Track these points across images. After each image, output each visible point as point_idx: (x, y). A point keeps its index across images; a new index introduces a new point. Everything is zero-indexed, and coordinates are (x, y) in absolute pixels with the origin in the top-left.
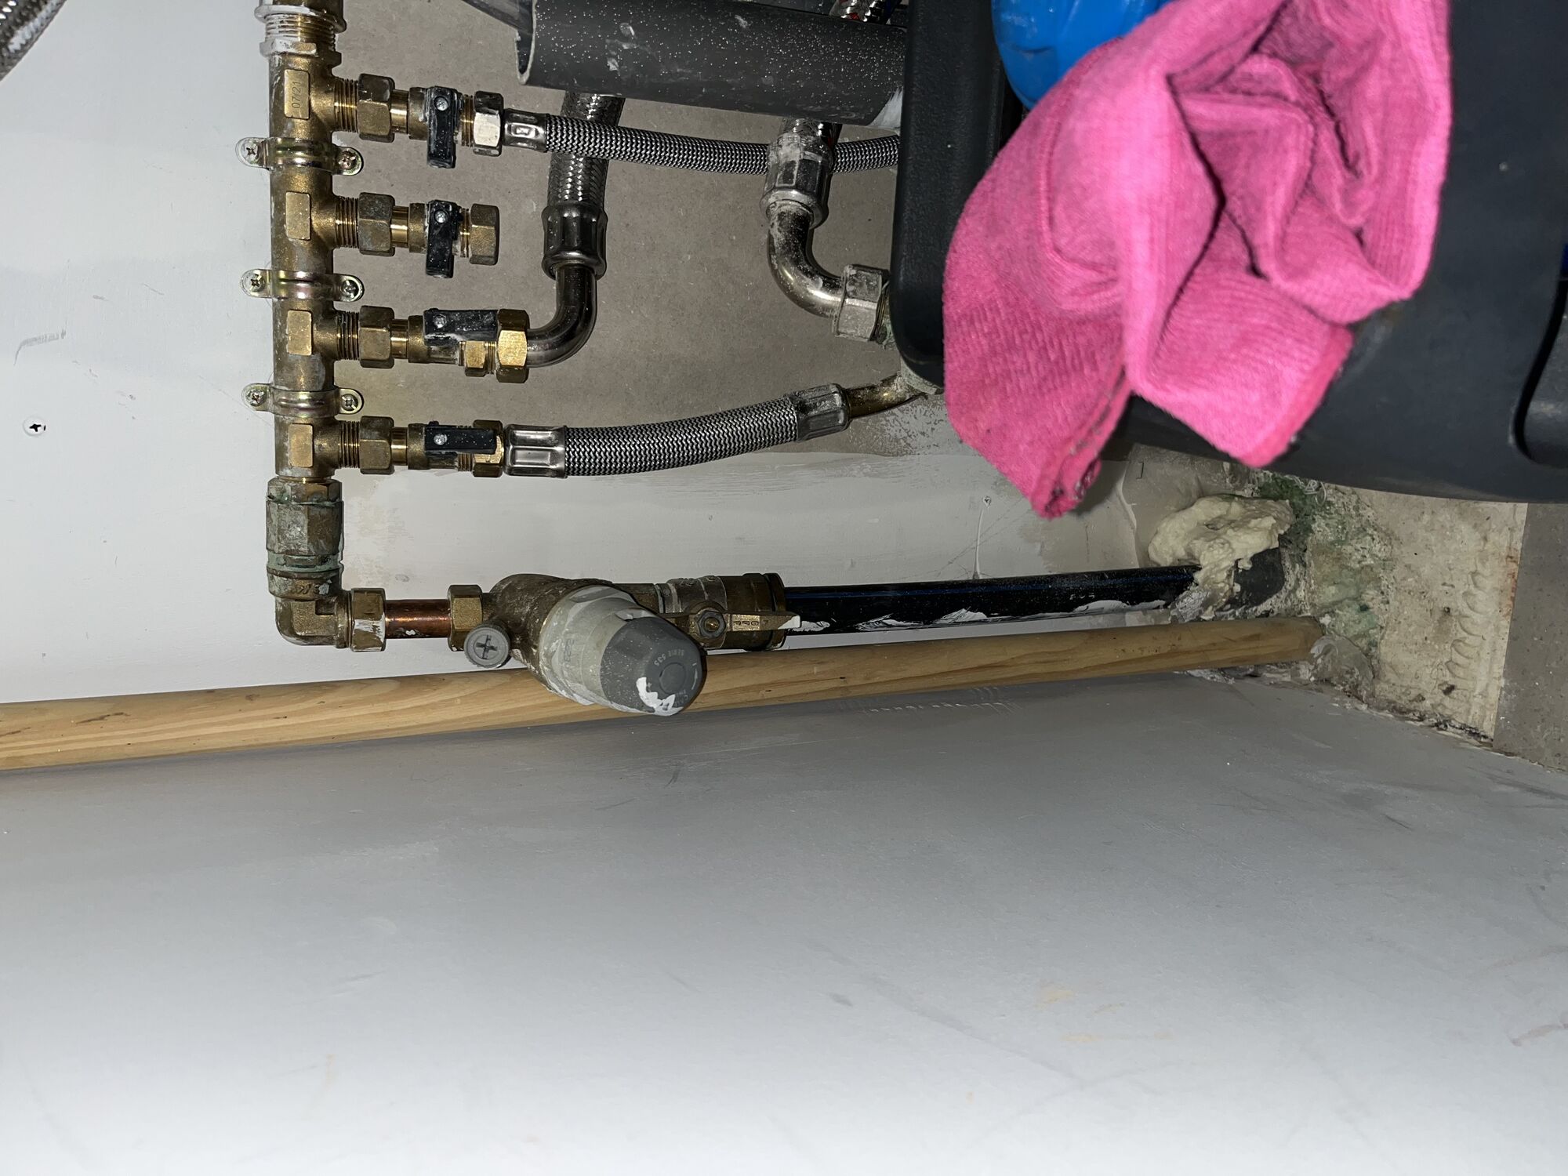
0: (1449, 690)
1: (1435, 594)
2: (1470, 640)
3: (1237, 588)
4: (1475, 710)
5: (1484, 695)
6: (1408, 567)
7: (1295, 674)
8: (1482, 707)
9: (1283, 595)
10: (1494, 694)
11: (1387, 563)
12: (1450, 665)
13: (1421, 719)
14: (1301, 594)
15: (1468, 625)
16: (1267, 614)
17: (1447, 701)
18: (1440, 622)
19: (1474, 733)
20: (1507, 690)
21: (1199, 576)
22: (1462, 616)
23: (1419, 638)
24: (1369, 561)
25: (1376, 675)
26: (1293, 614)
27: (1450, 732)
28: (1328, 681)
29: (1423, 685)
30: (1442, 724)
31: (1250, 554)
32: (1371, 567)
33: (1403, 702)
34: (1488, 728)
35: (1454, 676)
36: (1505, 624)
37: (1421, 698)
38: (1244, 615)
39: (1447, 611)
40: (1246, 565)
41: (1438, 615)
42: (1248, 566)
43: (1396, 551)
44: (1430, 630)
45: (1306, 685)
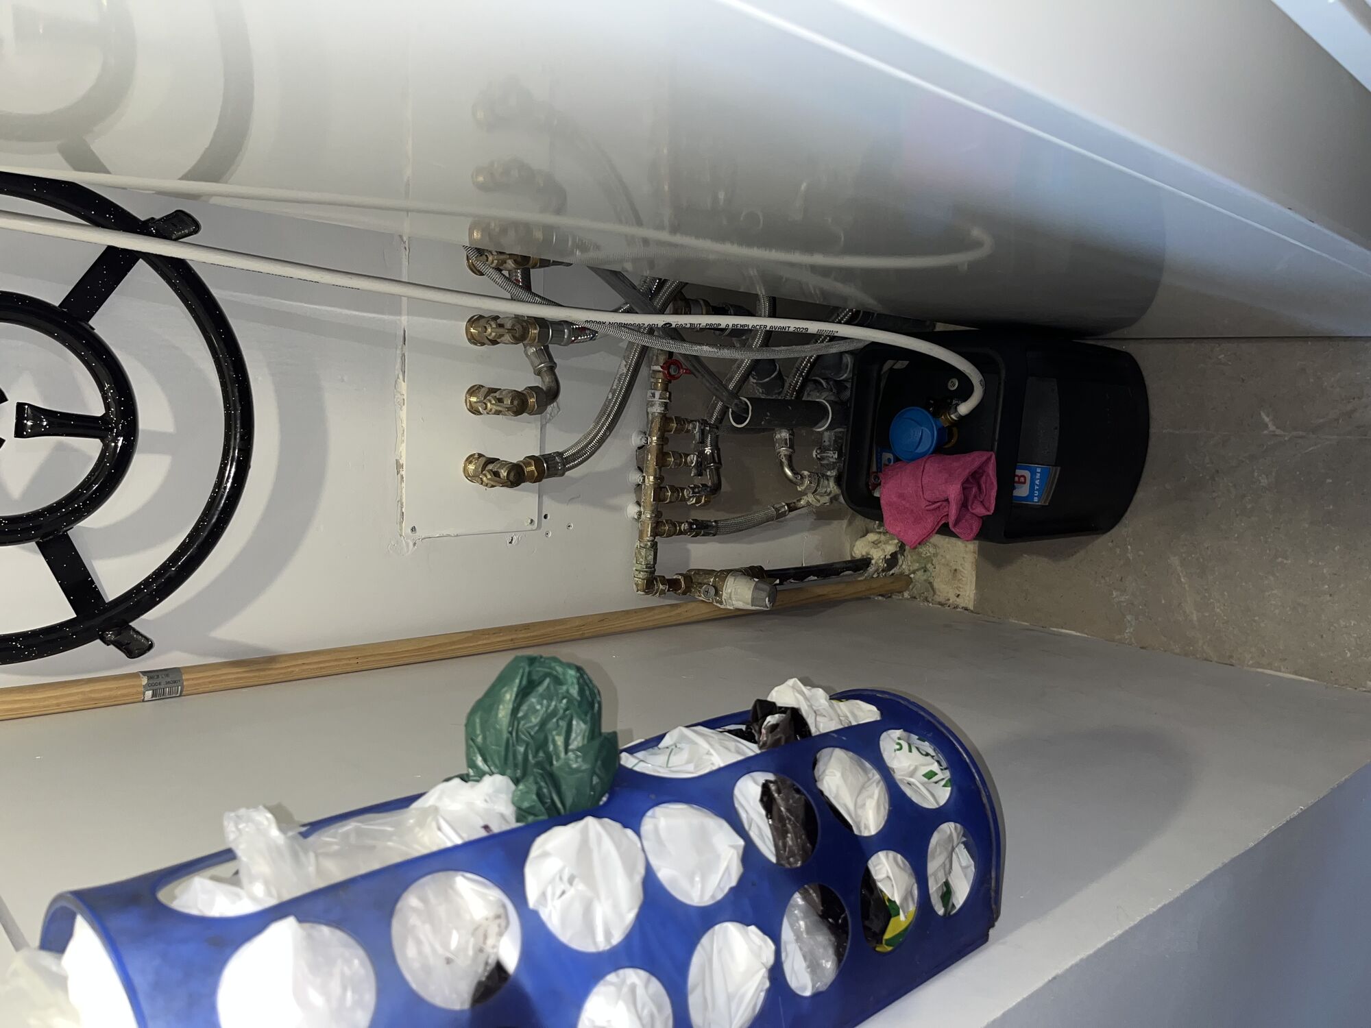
0: (958, 596)
1: (951, 564)
2: (963, 579)
3: (885, 565)
4: (966, 601)
5: (969, 596)
6: (942, 556)
7: (903, 596)
8: (969, 601)
9: (898, 567)
10: (972, 596)
11: (935, 555)
12: (958, 588)
13: (949, 606)
14: (904, 567)
15: (963, 575)
16: (893, 574)
17: (958, 600)
18: (954, 573)
19: (966, 609)
20: (976, 594)
21: (873, 562)
22: (961, 571)
23: (947, 579)
24: (929, 554)
25: (934, 593)
26: (902, 574)
27: (959, 610)
28: (915, 598)
29: (949, 595)
30: (956, 607)
31: (890, 553)
32: (930, 557)
33: (943, 601)
34: (971, 607)
35: (959, 591)
36: (974, 573)
37: (949, 600)
38: (885, 575)
39: (956, 570)
40: (888, 557)
41: (953, 571)
42: (889, 557)
43: (938, 551)
44: (950, 577)
45: (908, 599)
